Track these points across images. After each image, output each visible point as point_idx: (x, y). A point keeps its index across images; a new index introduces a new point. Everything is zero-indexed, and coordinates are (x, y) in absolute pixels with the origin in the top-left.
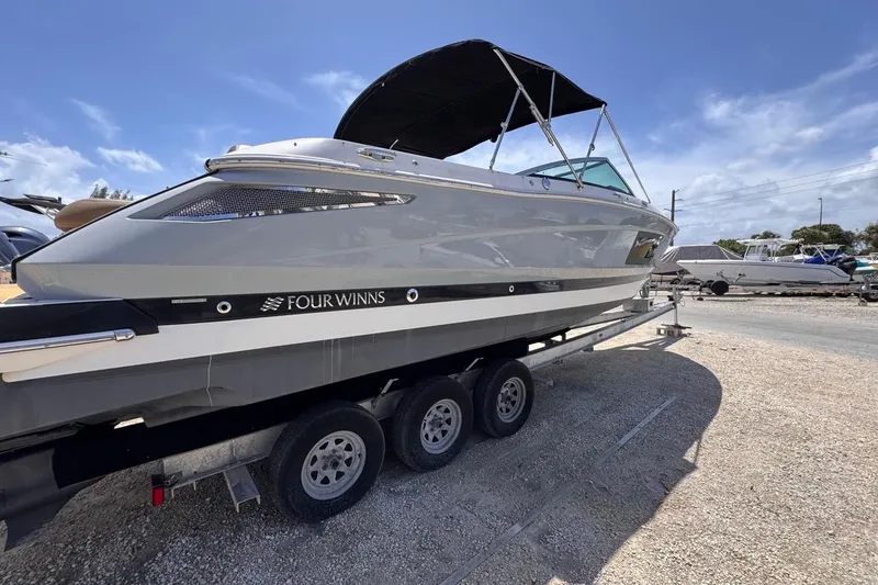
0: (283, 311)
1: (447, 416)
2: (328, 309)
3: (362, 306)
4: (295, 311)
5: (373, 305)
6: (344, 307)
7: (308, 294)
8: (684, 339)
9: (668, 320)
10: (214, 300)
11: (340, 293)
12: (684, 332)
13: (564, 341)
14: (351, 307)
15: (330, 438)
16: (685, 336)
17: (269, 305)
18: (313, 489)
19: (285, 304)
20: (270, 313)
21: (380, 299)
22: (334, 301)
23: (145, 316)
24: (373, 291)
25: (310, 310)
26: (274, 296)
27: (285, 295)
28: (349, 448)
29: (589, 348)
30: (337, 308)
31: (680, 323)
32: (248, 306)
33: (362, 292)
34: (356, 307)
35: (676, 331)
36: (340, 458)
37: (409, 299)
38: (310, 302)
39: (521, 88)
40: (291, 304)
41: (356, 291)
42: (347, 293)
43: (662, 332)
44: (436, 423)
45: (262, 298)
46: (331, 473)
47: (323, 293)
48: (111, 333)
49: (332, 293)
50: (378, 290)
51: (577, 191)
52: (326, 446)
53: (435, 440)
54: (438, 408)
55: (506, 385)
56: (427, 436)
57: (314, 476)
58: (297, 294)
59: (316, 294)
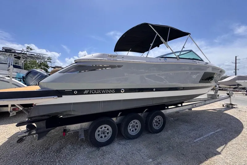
0: (89, 93)
1: (137, 125)
2: (100, 93)
3: (109, 93)
4: (92, 94)
5: (111, 93)
6: (104, 93)
7: (95, 90)
8: (234, 109)
9: (227, 102)
10: (73, 91)
11: (103, 90)
12: (234, 106)
13: (182, 106)
14: (106, 93)
15: (103, 126)
16: (235, 108)
17: (86, 92)
18: (98, 139)
19: (89, 92)
20: (86, 94)
21: (113, 91)
22: (101, 91)
23: (60, 93)
24: (111, 89)
25: (95, 93)
26: (87, 90)
27: (89, 90)
28: (108, 129)
29: (190, 109)
30: (102, 93)
31: (232, 103)
32: (81, 92)
33: (109, 89)
34: (107, 93)
35: (231, 106)
36: (105, 132)
37: (122, 91)
38: (95, 92)
39: (157, 34)
40: (91, 92)
41: (107, 89)
42: (105, 90)
43: (225, 106)
44: (133, 126)
45: (84, 90)
46: (103, 136)
47: (98, 89)
48: (53, 97)
49: (101, 90)
50: (113, 89)
51: (177, 61)
52: (101, 128)
53: (133, 131)
54: (134, 122)
55: (156, 118)
56: (130, 130)
57: (99, 135)
58: (92, 90)
59: (97, 90)
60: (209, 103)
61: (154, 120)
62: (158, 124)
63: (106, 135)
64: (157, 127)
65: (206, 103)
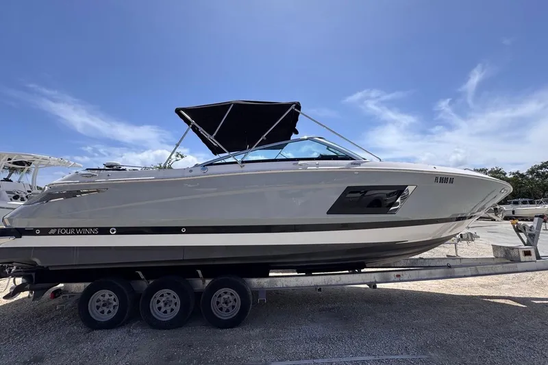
0: (56, 234)
1: (175, 301)
2: (73, 234)
3: (87, 234)
4: (60, 234)
5: (92, 234)
6: (79, 234)
7: (66, 229)
10: (35, 229)
11: (78, 228)
14: (82, 234)
15: (105, 292)
18: (94, 316)
19: (57, 232)
20: (52, 235)
21: (95, 232)
22: (75, 231)
23: (19, 233)
24: (93, 228)
25: (66, 234)
26: (53, 228)
27: (57, 228)
28: (115, 300)
30: (76, 234)
32: (45, 232)
33: (88, 228)
34: (85, 234)
38: (66, 231)
40: (59, 232)
41: (85, 228)
42: (81, 228)
45: (49, 229)
46: (106, 310)
47: (71, 228)
48: (9, 237)
49: (75, 228)
50: (95, 228)
51: (239, 169)
52: (103, 296)
53: (165, 312)
54: (169, 294)
55: (226, 293)
56: (160, 308)
57: (98, 307)
58: (61, 228)
59: (68, 228)
60: (474, 273)
61: (220, 296)
62: (231, 309)
63: (112, 309)
64: (227, 314)
65: (456, 275)
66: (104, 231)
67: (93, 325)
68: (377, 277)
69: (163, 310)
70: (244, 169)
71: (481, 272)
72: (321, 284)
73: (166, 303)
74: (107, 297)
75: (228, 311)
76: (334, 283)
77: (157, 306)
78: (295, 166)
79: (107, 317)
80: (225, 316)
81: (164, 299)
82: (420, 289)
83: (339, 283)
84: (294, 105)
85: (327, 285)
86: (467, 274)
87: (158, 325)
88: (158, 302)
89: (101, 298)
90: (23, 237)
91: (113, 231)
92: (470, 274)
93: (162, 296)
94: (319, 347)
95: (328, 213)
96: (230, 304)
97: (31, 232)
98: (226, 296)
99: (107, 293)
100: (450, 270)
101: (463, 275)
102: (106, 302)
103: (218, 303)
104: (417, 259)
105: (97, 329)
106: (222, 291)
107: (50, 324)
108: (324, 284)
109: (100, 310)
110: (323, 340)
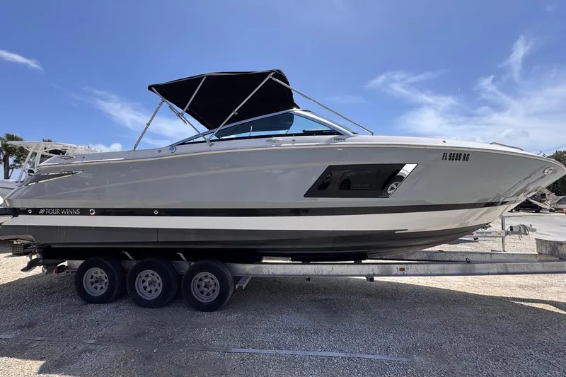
0: (45, 214)
2: (59, 214)
3: (71, 214)
4: (48, 214)
5: (74, 214)
6: (64, 214)
7: (52, 209)
10: (28, 209)
11: (63, 209)
14: (66, 214)
17: (42, 211)
19: (45, 212)
20: (41, 214)
21: (77, 212)
22: (60, 212)
23: (15, 212)
24: (75, 209)
25: (52, 214)
27: (45, 209)
28: (106, 277)
30: (61, 214)
32: (36, 212)
33: (71, 209)
34: (68, 215)
36: (102, 280)
38: (53, 212)
40: (48, 212)
41: (69, 209)
42: (65, 209)
45: (39, 209)
46: (99, 286)
49: (60, 209)
51: (209, 148)
52: (97, 273)
53: (150, 292)
54: (153, 275)
55: (206, 277)
56: (145, 288)
57: (92, 283)
58: (49, 209)
59: (55, 209)
60: (502, 271)
61: (201, 280)
62: (211, 293)
63: (104, 286)
64: (207, 298)
65: (477, 272)
66: (84, 212)
67: (88, 299)
68: (376, 269)
69: (148, 289)
70: (213, 147)
71: (510, 270)
72: (310, 273)
73: (150, 283)
74: (99, 274)
75: (208, 294)
76: (324, 273)
77: (143, 285)
78: (268, 144)
79: (99, 293)
80: (205, 299)
81: (149, 279)
82: (439, 286)
83: (331, 273)
84: (273, 73)
85: (318, 275)
86: (491, 271)
87: (142, 303)
88: (144, 281)
89: (94, 275)
90: (20, 216)
91: (92, 212)
92: (496, 271)
93: (147, 276)
94: (290, 338)
95: (306, 195)
96: (211, 289)
97: (25, 212)
98: (207, 280)
99: (99, 270)
100: (469, 265)
101: (487, 272)
102: (98, 278)
103: (199, 286)
104: (436, 252)
105: (90, 303)
106: (201, 275)
107: (55, 295)
108: (314, 273)
109: (94, 285)
110: (297, 331)
